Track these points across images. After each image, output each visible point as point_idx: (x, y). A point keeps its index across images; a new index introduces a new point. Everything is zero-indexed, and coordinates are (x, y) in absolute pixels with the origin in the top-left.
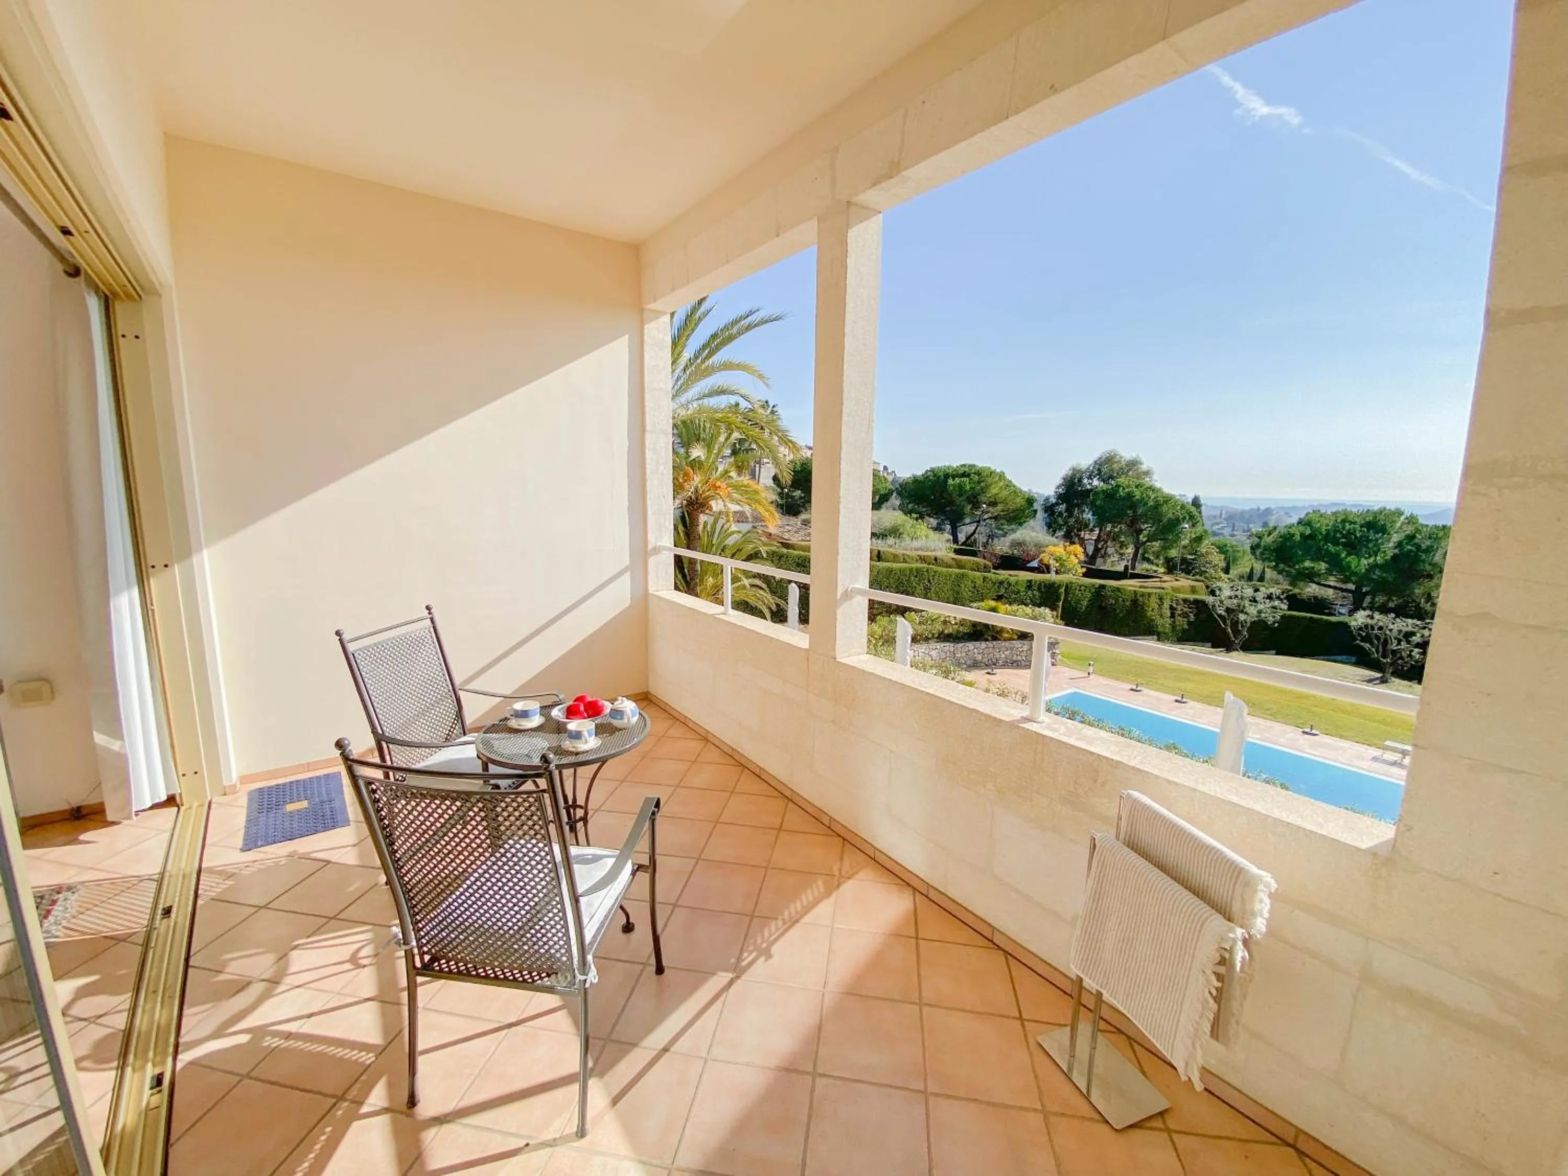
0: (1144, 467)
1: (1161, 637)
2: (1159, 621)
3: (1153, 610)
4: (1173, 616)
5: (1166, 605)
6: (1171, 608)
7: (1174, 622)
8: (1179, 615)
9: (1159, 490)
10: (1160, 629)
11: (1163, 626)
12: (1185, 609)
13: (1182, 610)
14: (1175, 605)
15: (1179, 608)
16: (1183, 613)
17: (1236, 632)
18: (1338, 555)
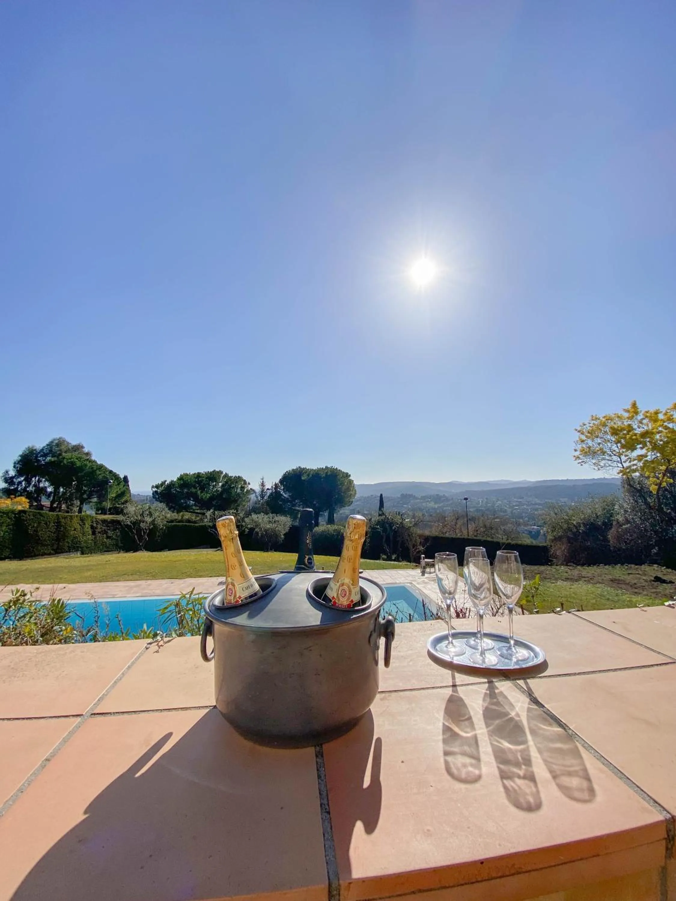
0: (86, 450)
1: (84, 550)
2: (82, 539)
3: (75, 530)
4: (94, 533)
5: (87, 526)
6: (92, 527)
7: (95, 538)
8: (99, 532)
9: (95, 462)
10: (83, 544)
11: (86, 542)
12: (104, 527)
13: (101, 528)
14: (95, 525)
15: (99, 526)
16: (102, 531)
17: (140, 538)
18: (196, 493)
